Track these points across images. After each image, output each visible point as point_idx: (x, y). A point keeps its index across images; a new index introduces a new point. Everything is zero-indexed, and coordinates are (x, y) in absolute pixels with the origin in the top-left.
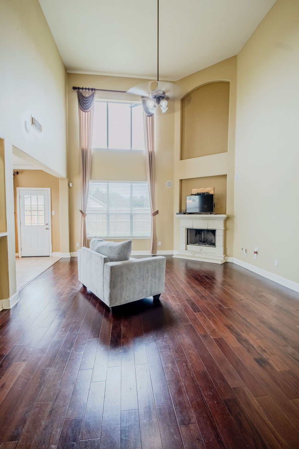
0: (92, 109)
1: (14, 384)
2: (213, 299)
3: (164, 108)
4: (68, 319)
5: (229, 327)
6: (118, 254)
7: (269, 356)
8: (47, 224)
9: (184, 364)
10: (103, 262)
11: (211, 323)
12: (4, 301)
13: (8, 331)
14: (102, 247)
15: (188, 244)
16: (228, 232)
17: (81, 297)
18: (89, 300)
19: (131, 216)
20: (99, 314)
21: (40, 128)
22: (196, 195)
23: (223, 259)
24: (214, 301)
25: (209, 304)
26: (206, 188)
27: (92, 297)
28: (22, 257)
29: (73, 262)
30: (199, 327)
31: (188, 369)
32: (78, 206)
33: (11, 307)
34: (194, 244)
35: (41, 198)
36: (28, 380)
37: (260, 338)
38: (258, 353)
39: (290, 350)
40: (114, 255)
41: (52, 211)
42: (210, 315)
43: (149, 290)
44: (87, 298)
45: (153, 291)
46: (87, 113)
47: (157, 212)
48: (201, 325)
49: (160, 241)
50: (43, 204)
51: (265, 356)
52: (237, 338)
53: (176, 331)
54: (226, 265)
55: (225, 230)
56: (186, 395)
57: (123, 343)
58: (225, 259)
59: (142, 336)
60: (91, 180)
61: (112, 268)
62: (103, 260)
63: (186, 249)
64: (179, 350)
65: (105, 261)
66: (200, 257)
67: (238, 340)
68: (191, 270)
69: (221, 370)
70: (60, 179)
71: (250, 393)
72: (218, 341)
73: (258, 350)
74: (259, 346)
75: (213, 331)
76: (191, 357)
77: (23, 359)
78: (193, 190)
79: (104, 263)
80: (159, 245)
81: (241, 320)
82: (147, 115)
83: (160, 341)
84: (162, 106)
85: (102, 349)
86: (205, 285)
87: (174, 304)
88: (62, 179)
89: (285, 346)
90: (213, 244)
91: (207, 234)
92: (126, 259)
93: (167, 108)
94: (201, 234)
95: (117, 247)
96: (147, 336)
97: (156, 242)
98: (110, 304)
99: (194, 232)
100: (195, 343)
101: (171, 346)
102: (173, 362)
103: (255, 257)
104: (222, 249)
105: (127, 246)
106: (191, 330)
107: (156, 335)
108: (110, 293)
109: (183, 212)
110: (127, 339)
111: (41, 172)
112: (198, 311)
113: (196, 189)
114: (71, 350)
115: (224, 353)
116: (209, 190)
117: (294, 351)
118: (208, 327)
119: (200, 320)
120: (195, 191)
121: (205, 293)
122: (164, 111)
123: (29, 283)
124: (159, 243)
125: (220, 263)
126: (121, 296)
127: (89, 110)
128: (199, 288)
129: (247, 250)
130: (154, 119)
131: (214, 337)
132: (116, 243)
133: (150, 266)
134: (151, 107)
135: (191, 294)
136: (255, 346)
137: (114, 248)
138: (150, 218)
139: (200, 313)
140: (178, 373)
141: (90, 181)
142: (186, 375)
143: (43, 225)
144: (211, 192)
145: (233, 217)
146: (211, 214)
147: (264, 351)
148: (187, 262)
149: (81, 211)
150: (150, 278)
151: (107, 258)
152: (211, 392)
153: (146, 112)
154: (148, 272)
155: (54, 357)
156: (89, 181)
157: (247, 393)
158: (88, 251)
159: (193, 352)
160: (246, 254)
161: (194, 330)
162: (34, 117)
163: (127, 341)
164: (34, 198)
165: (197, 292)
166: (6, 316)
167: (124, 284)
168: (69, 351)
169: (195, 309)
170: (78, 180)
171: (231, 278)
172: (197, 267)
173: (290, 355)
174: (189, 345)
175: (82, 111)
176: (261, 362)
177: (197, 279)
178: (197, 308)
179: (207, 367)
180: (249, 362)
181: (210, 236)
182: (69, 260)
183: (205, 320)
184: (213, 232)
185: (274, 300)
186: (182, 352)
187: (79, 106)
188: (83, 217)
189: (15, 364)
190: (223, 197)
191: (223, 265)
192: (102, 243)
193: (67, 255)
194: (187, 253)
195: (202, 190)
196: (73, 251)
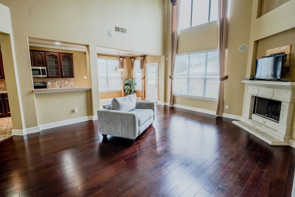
8: (156, 84)
15: (254, 113)
21: (124, 31)
23: (282, 140)
26: (282, 47)
33: (93, 120)
47: (226, 77)
49: (227, 105)
50: (155, 72)
60: (177, 55)
63: (250, 118)
78: (268, 51)
80: (226, 108)
97: (223, 105)
104: (285, 127)
113: (270, 50)
116: (285, 49)
125: (271, 143)
144: (287, 52)
146: (278, 80)
164: (152, 69)
175: (173, 6)
184: (279, 104)
188: (171, 81)
193: (163, 104)
194: (249, 122)
195: (277, 50)
196: (167, 102)
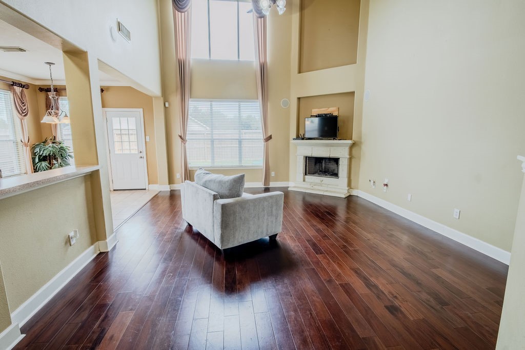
0: (189, 8)
1: (124, 336)
2: (336, 239)
3: (281, 9)
4: (175, 263)
5: (357, 272)
6: (230, 190)
7: (401, 302)
8: (141, 152)
9: (308, 312)
10: (212, 199)
11: (336, 266)
12: (101, 242)
13: (109, 277)
14: (210, 181)
15: (306, 174)
16: (353, 160)
17: (187, 238)
18: (196, 240)
19: (240, 142)
20: (209, 257)
21: (128, 35)
22: (316, 116)
23: (347, 192)
24: (338, 241)
25: (333, 245)
26: (329, 108)
27: (199, 238)
28: (114, 190)
29: (173, 196)
30: (322, 271)
31: (313, 318)
32: (176, 131)
33: (109, 249)
34: (313, 174)
35: (132, 121)
36: (138, 330)
37: (391, 283)
38: (389, 300)
39: (424, 296)
40: (225, 191)
41: (147, 137)
42: (333, 257)
43: (265, 230)
44: (194, 238)
45: (269, 231)
46: (183, 14)
47: (270, 137)
48: (325, 269)
49: (273, 171)
50: (135, 128)
51: (397, 303)
52: (365, 283)
53: (297, 276)
54: (350, 199)
55: (350, 159)
56: (311, 346)
57: (239, 289)
58: (348, 192)
59: (259, 282)
60: (192, 99)
61: (224, 207)
62: (212, 197)
63: (304, 181)
64: (301, 297)
65: (215, 198)
66: (319, 190)
67: (366, 285)
68: (311, 205)
69: (349, 319)
70: (154, 97)
71: (381, 343)
72: (344, 287)
73: (388, 296)
74: (390, 292)
75: (339, 276)
76: (315, 305)
77: (130, 307)
78: (313, 110)
79: (214, 200)
80: (272, 176)
81: (369, 262)
82: (258, 15)
83: (280, 287)
84: (278, 6)
85: (217, 296)
86: (327, 223)
87: (293, 244)
88: (156, 97)
89: (419, 292)
90: (335, 175)
91: (329, 162)
92: (239, 195)
93: (285, 9)
94: (322, 163)
95: (228, 181)
96: (266, 281)
97: (269, 172)
98: (222, 246)
99: (313, 161)
100: (319, 289)
101: (292, 293)
102: (295, 311)
103: (385, 191)
104: (346, 180)
105: (240, 180)
106: (314, 274)
107: (275, 280)
108: (221, 234)
109: (300, 137)
110: (243, 285)
111: (129, 88)
112: (321, 253)
113: (316, 110)
114: (181, 298)
115: (351, 300)
116: (332, 110)
117: (429, 297)
118: (332, 271)
119: (324, 263)
120: (316, 112)
121: (328, 232)
122: (281, 13)
123: (126, 221)
124: (273, 174)
125: (344, 196)
126: (234, 237)
127: (186, 9)
128: (321, 227)
129: (376, 182)
130: (266, 20)
131: (340, 283)
132: (227, 177)
133: (266, 203)
134: (266, 7)
135: (311, 233)
136: (385, 293)
137: (225, 183)
138: (262, 144)
139: (323, 255)
140: (302, 322)
141: (190, 99)
142: (311, 324)
143: (137, 152)
144: (335, 114)
145: (361, 143)
146: (334, 139)
147: (396, 297)
148: (304, 195)
149: (180, 137)
150: (266, 217)
151: (217, 195)
152: (339, 342)
153: (257, 13)
154: (263, 210)
155: (164, 305)
156: (188, 100)
157: (378, 343)
158: (193, 186)
159: (318, 299)
160: (374, 187)
161: (316, 274)
162: (121, 22)
163: (244, 288)
164: (124, 120)
165: (318, 230)
166: (104, 260)
167: (237, 223)
168: (180, 299)
169: (317, 250)
170: (175, 100)
171: (355, 213)
172: (316, 201)
173: (424, 302)
174: (313, 291)
175: (177, 12)
176: (393, 310)
177: (318, 216)
178: (320, 250)
179: (333, 314)
180: (379, 310)
181: (332, 166)
182: (169, 194)
183: (329, 263)
184: (336, 160)
185: (405, 239)
186: (305, 299)
187: (173, 4)
188: (183, 144)
189: (121, 313)
190: (349, 119)
191: (346, 199)
192: (209, 175)
193: (166, 188)
194: (305, 185)
195: (324, 111)
196: (173, 183)
